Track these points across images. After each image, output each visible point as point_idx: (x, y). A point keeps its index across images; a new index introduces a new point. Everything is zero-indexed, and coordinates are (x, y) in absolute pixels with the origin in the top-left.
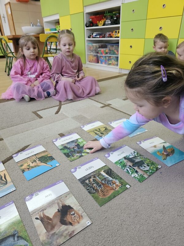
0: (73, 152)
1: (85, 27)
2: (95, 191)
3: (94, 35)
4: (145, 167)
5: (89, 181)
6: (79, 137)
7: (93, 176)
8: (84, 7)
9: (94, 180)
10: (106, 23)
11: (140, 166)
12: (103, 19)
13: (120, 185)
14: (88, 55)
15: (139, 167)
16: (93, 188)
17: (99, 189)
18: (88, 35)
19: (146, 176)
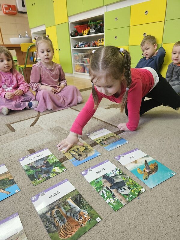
0: (39, 173)
1: (71, 36)
2: (55, 229)
3: (79, 44)
4: (125, 189)
5: (51, 214)
6: (50, 153)
7: (57, 206)
8: (68, 17)
9: (57, 212)
10: (90, 32)
11: (120, 188)
12: (87, 28)
13: (89, 217)
14: (74, 64)
15: (117, 189)
16: (54, 224)
17: (61, 225)
18: (74, 45)
19: (123, 203)
